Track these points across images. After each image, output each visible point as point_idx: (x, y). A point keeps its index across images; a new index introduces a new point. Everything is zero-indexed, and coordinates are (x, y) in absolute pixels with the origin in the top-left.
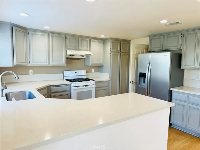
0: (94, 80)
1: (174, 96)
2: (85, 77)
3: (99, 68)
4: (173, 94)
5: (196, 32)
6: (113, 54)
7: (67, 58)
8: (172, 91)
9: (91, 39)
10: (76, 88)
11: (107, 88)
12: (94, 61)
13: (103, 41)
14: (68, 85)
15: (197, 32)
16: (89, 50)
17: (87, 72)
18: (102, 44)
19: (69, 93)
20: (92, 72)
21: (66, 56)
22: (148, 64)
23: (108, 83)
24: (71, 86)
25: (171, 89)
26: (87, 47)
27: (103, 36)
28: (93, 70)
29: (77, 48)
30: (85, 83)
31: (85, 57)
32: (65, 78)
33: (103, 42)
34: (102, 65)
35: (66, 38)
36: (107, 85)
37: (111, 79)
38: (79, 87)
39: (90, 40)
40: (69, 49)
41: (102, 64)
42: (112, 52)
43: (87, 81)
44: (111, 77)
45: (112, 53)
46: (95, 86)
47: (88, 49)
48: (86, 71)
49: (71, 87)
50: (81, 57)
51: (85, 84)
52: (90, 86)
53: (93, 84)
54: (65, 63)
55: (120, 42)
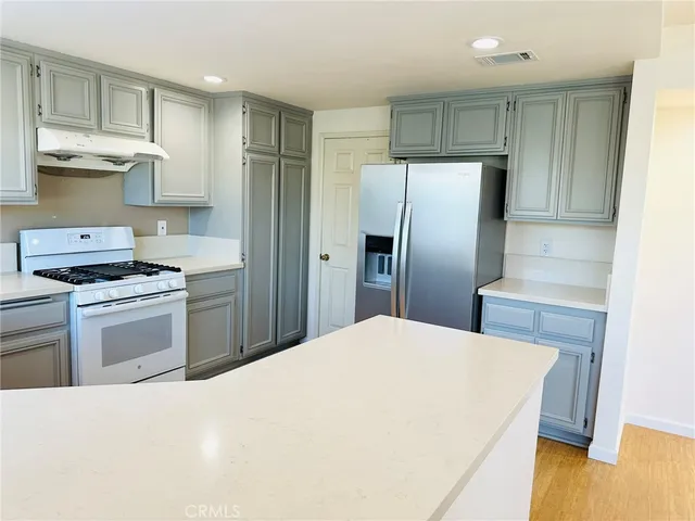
0: (178, 270)
1: (490, 312)
2: (129, 258)
3: (191, 214)
4: (487, 307)
5: (556, 97)
6: (253, 162)
7: (42, 170)
8: (481, 297)
9: (155, 88)
10: (100, 309)
11: (231, 298)
12: (174, 186)
13: (209, 102)
14: (54, 301)
15: (560, 100)
16: (148, 135)
17: (137, 234)
18: (203, 115)
19: (59, 334)
20: (160, 231)
21: (34, 160)
22: (401, 206)
23: (236, 278)
24: (68, 303)
25: (481, 292)
26: (139, 121)
27: (213, 82)
28: (162, 224)
29: (93, 122)
30: (136, 284)
31: (125, 168)
32: (29, 266)
33: (206, 105)
34: (205, 202)
35: (35, 71)
36: (232, 287)
37: (247, 261)
38: (114, 307)
39: (153, 91)
40: (50, 125)
41: (206, 199)
42: (248, 150)
43: (149, 274)
44: (247, 253)
45: (248, 156)
46: (184, 294)
47: (145, 130)
48: (130, 229)
49: (73, 307)
50: (110, 167)
51: (140, 290)
52: (163, 297)
53: (175, 285)
54: (30, 193)
55: (277, 114)
